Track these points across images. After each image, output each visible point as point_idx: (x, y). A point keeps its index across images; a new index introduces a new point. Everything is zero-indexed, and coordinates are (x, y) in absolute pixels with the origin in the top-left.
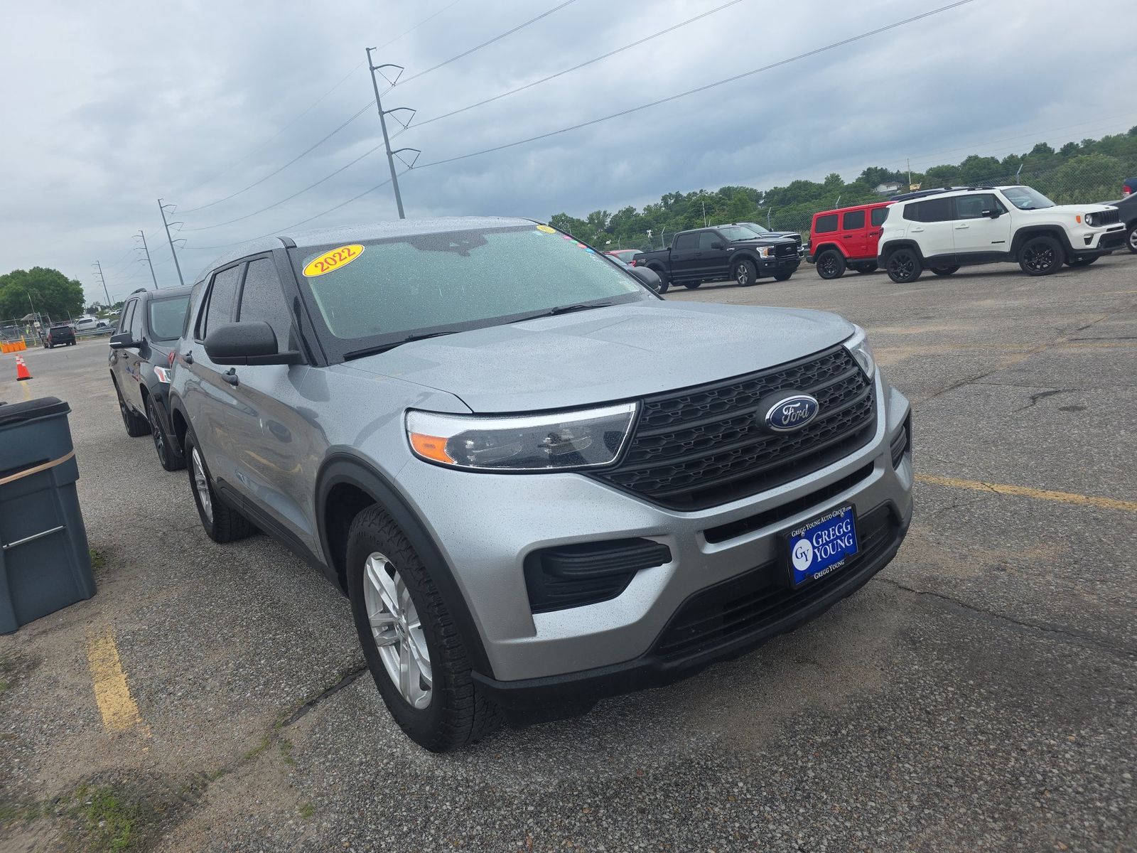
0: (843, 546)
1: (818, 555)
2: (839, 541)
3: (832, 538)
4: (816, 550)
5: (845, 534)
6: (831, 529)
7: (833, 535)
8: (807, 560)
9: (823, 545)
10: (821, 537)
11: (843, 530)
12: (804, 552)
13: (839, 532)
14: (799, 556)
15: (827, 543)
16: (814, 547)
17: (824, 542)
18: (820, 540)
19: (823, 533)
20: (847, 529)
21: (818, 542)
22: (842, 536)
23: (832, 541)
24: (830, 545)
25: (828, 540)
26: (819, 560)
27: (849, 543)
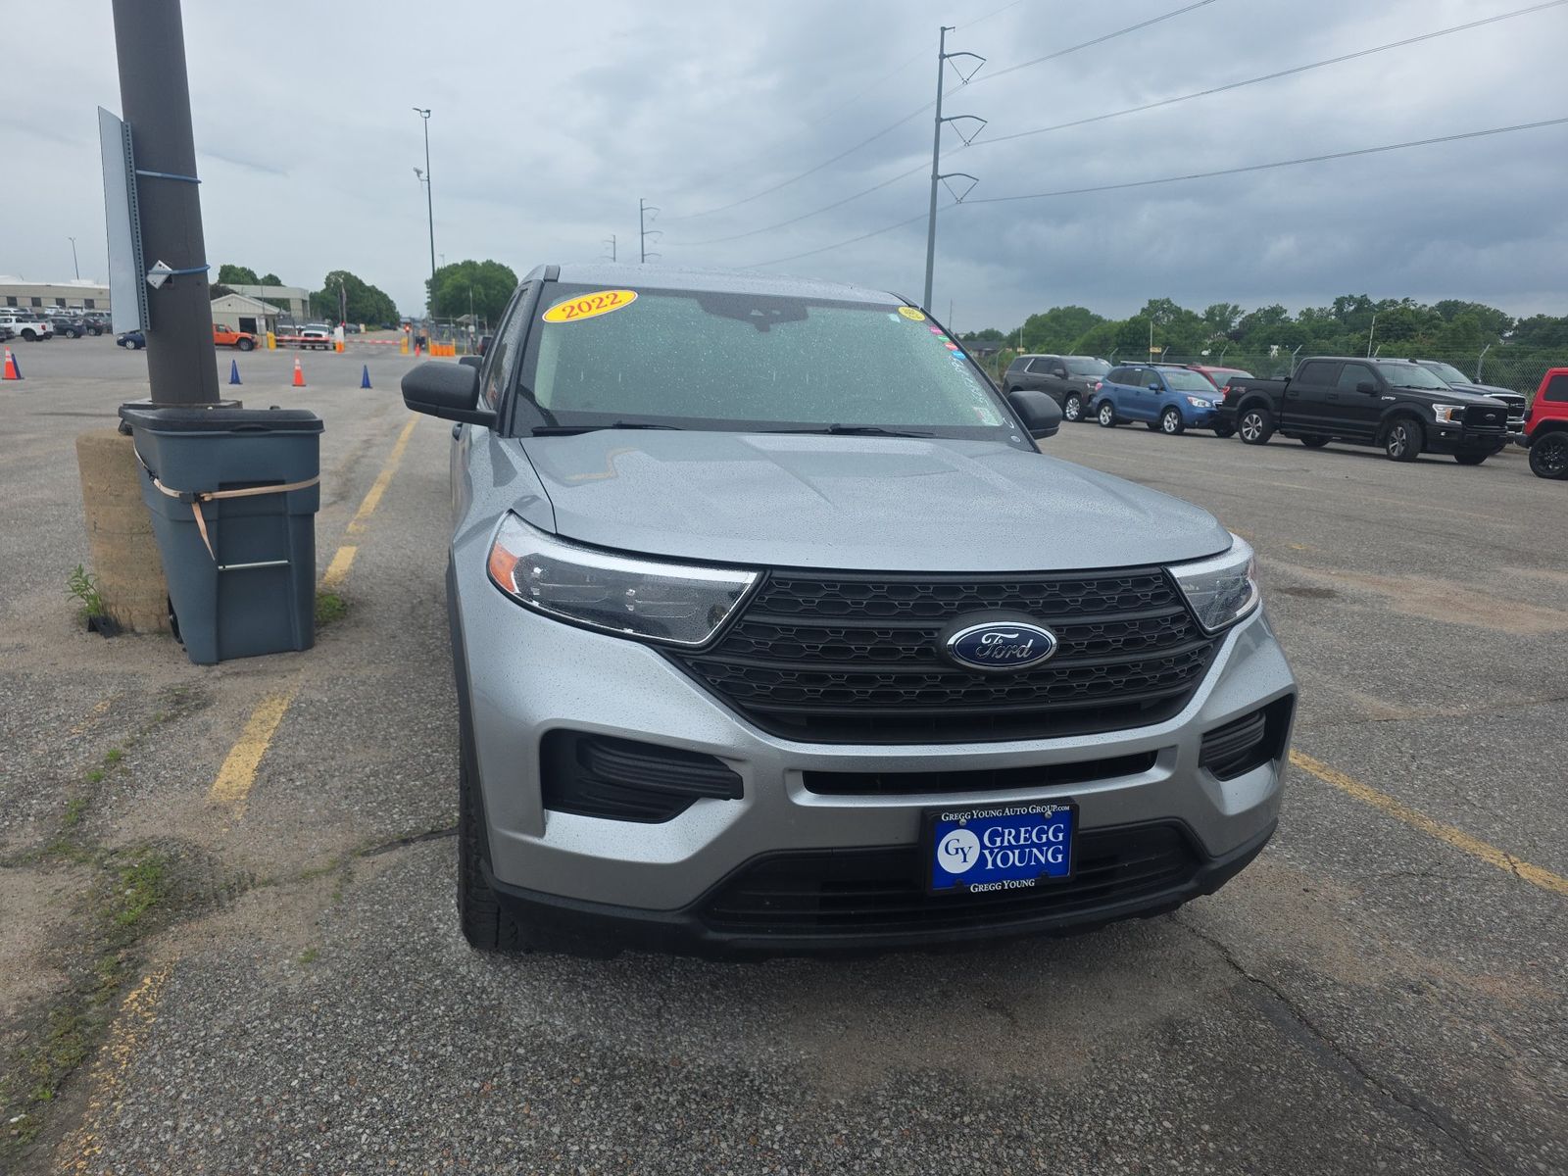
0: (1043, 860)
1: (990, 860)
2: (1035, 850)
3: (1022, 842)
4: (986, 852)
5: (1049, 843)
6: (1023, 830)
7: (1026, 839)
8: (965, 861)
9: (1001, 848)
10: (1002, 835)
11: (1047, 838)
12: (962, 849)
13: (1039, 838)
14: (952, 850)
15: (1011, 848)
16: (983, 846)
17: (1006, 844)
18: (998, 840)
19: (1007, 831)
20: (1056, 836)
21: (993, 842)
22: (1044, 844)
23: (1022, 847)
24: (1017, 852)
25: (1013, 843)
26: (990, 866)
27: (1055, 858)
